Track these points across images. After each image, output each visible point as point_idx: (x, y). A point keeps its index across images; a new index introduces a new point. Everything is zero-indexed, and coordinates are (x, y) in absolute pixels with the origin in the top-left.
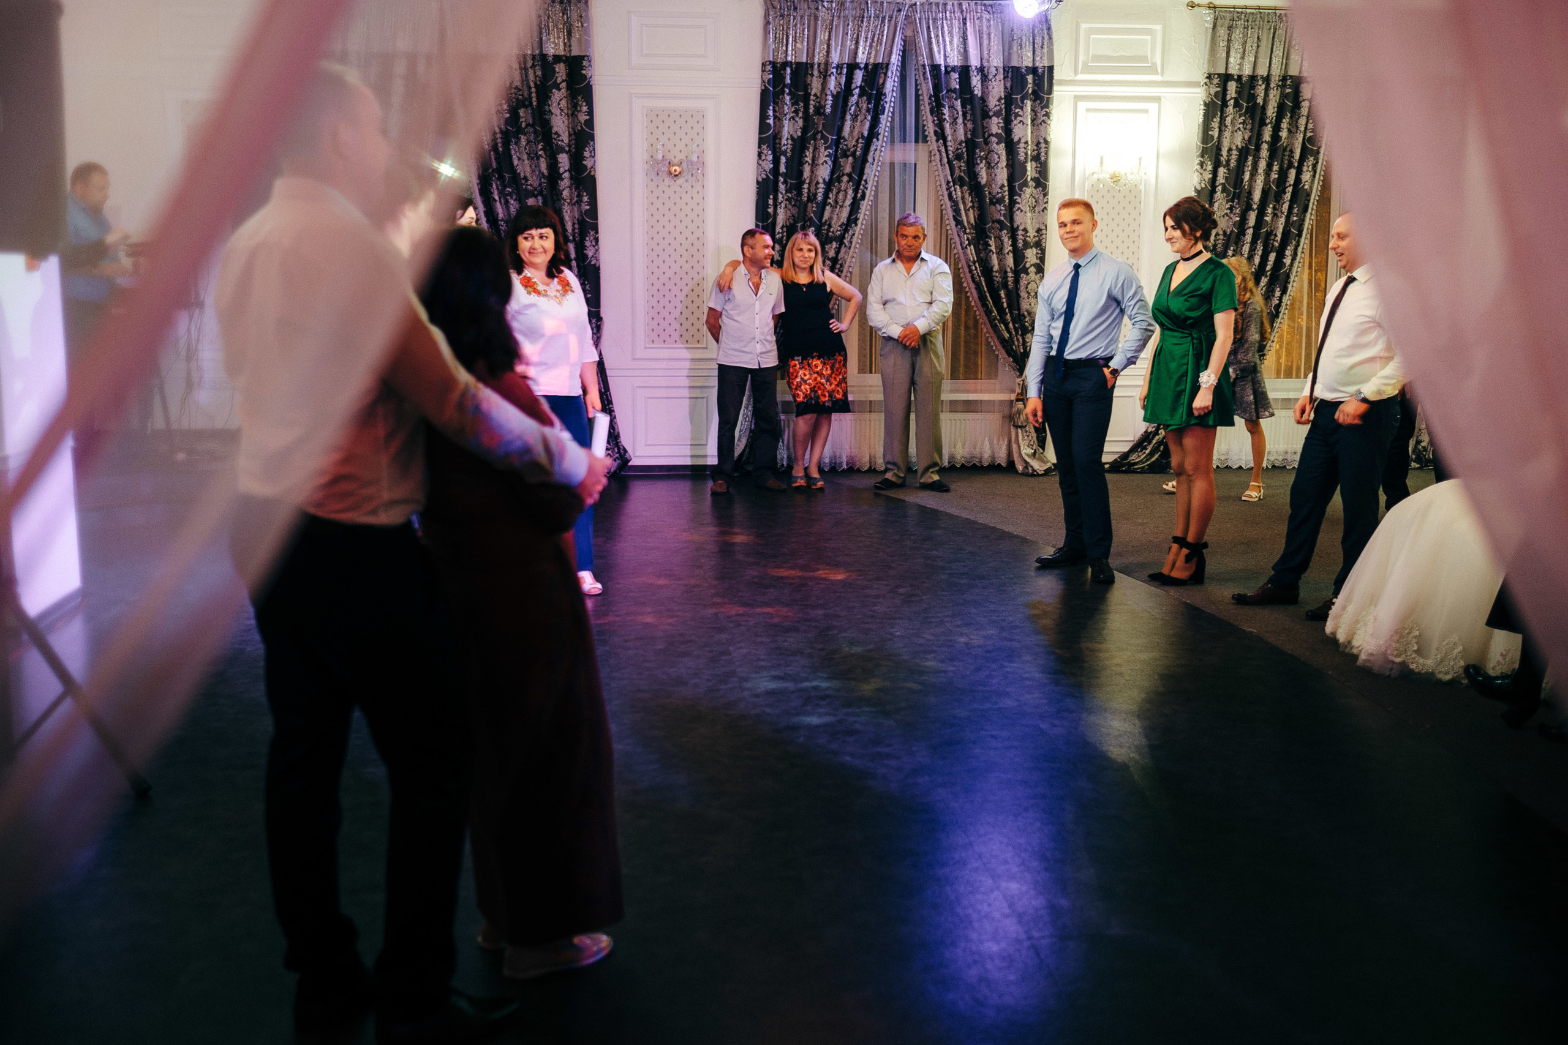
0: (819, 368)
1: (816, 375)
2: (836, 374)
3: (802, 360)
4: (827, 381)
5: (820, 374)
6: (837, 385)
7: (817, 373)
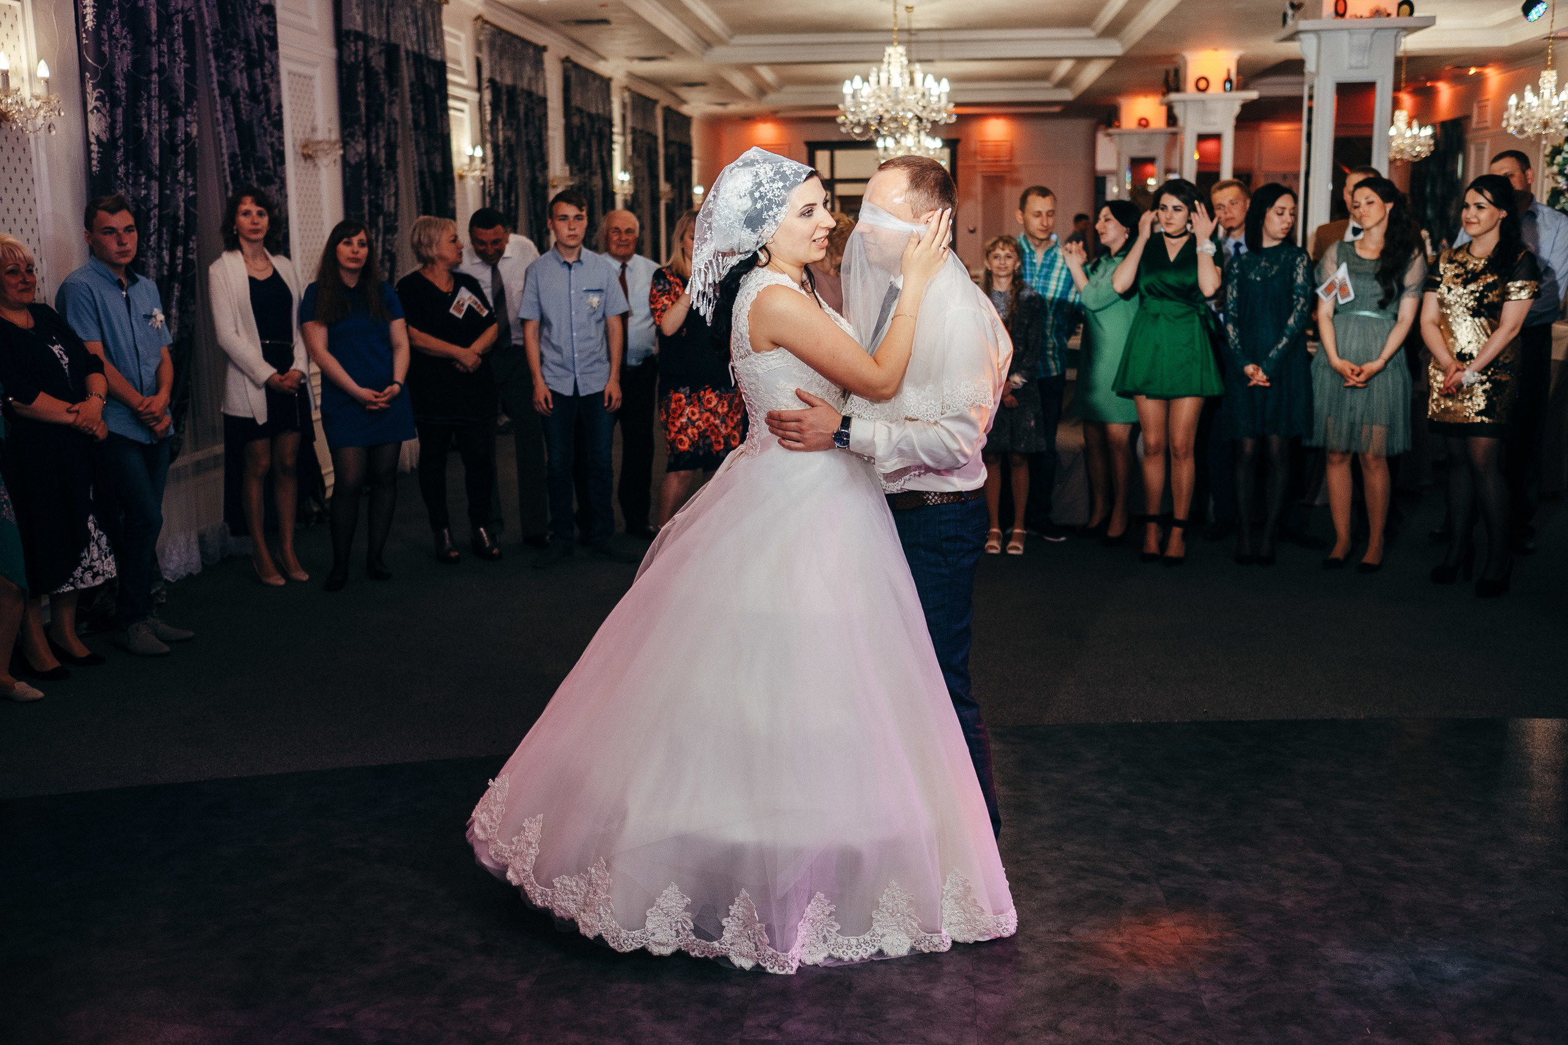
0: (714, 403)
1: (708, 414)
2: (734, 413)
3: (691, 392)
4: (722, 422)
5: (714, 412)
6: (734, 428)
7: (710, 410)
